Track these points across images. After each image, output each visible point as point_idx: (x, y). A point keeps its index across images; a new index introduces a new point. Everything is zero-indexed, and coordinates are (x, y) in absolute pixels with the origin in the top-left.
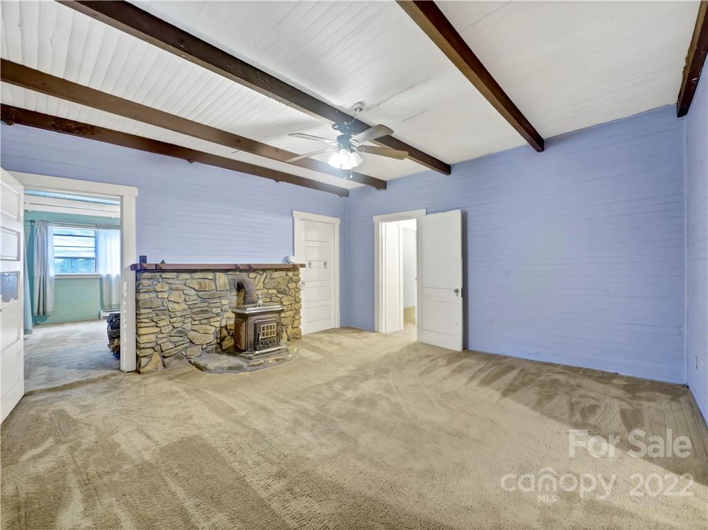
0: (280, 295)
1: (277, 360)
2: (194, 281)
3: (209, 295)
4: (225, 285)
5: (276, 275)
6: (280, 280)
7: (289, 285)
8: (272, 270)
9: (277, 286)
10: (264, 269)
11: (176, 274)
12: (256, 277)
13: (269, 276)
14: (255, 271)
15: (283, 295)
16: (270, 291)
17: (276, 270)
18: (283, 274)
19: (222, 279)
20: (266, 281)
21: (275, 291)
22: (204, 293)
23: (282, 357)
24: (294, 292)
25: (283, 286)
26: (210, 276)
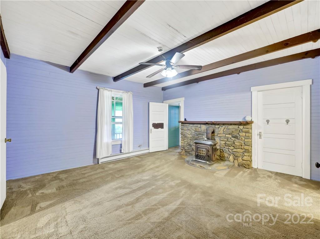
0: (233, 139)
1: (201, 166)
2: (193, 127)
3: (199, 133)
4: (205, 130)
5: (231, 127)
6: (233, 130)
7: (240, 133)
8: (228, 124)
9: (231, 133)
10: (224, 124)
11: (188, 124)
12: (219, 127)
13: (226, 128)
14: (218, 124)
15: (236, 139)
16: (227, 136)
17: (231, 124)
18: (236, 127)
19: (204, 127)
20: (224, 130)
21: (230, 136)
22: (197, 132)
23: (203, 166)
24: (243, 138)
25: (235, 134)
26: (199, 126)
